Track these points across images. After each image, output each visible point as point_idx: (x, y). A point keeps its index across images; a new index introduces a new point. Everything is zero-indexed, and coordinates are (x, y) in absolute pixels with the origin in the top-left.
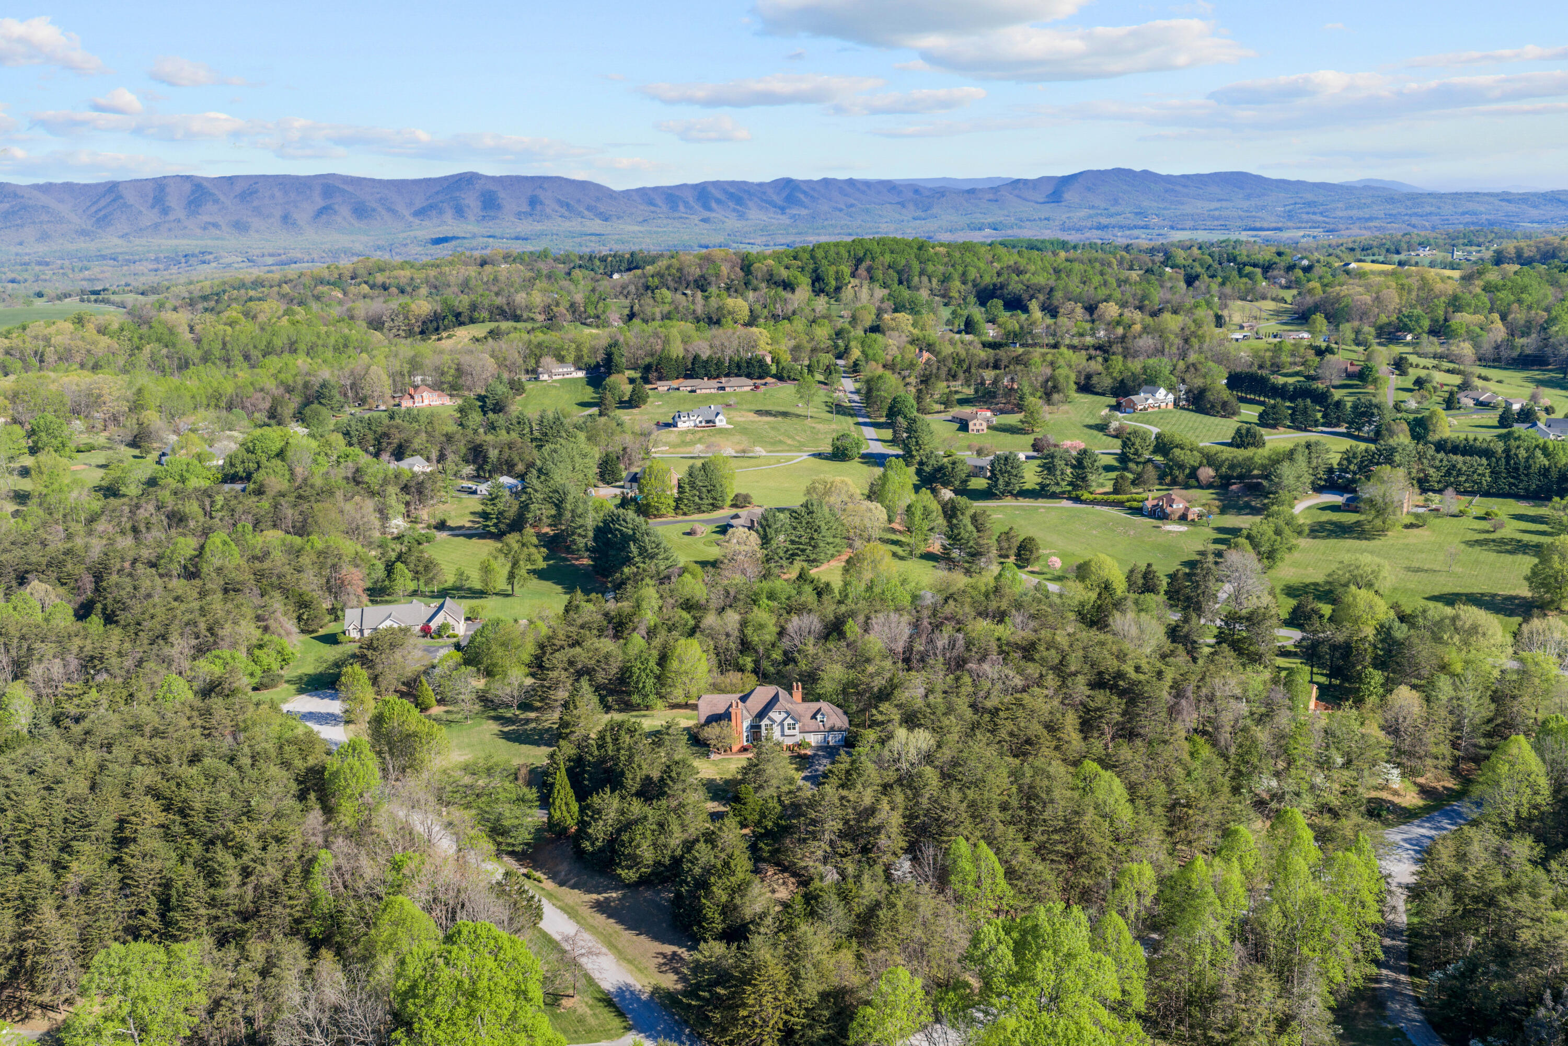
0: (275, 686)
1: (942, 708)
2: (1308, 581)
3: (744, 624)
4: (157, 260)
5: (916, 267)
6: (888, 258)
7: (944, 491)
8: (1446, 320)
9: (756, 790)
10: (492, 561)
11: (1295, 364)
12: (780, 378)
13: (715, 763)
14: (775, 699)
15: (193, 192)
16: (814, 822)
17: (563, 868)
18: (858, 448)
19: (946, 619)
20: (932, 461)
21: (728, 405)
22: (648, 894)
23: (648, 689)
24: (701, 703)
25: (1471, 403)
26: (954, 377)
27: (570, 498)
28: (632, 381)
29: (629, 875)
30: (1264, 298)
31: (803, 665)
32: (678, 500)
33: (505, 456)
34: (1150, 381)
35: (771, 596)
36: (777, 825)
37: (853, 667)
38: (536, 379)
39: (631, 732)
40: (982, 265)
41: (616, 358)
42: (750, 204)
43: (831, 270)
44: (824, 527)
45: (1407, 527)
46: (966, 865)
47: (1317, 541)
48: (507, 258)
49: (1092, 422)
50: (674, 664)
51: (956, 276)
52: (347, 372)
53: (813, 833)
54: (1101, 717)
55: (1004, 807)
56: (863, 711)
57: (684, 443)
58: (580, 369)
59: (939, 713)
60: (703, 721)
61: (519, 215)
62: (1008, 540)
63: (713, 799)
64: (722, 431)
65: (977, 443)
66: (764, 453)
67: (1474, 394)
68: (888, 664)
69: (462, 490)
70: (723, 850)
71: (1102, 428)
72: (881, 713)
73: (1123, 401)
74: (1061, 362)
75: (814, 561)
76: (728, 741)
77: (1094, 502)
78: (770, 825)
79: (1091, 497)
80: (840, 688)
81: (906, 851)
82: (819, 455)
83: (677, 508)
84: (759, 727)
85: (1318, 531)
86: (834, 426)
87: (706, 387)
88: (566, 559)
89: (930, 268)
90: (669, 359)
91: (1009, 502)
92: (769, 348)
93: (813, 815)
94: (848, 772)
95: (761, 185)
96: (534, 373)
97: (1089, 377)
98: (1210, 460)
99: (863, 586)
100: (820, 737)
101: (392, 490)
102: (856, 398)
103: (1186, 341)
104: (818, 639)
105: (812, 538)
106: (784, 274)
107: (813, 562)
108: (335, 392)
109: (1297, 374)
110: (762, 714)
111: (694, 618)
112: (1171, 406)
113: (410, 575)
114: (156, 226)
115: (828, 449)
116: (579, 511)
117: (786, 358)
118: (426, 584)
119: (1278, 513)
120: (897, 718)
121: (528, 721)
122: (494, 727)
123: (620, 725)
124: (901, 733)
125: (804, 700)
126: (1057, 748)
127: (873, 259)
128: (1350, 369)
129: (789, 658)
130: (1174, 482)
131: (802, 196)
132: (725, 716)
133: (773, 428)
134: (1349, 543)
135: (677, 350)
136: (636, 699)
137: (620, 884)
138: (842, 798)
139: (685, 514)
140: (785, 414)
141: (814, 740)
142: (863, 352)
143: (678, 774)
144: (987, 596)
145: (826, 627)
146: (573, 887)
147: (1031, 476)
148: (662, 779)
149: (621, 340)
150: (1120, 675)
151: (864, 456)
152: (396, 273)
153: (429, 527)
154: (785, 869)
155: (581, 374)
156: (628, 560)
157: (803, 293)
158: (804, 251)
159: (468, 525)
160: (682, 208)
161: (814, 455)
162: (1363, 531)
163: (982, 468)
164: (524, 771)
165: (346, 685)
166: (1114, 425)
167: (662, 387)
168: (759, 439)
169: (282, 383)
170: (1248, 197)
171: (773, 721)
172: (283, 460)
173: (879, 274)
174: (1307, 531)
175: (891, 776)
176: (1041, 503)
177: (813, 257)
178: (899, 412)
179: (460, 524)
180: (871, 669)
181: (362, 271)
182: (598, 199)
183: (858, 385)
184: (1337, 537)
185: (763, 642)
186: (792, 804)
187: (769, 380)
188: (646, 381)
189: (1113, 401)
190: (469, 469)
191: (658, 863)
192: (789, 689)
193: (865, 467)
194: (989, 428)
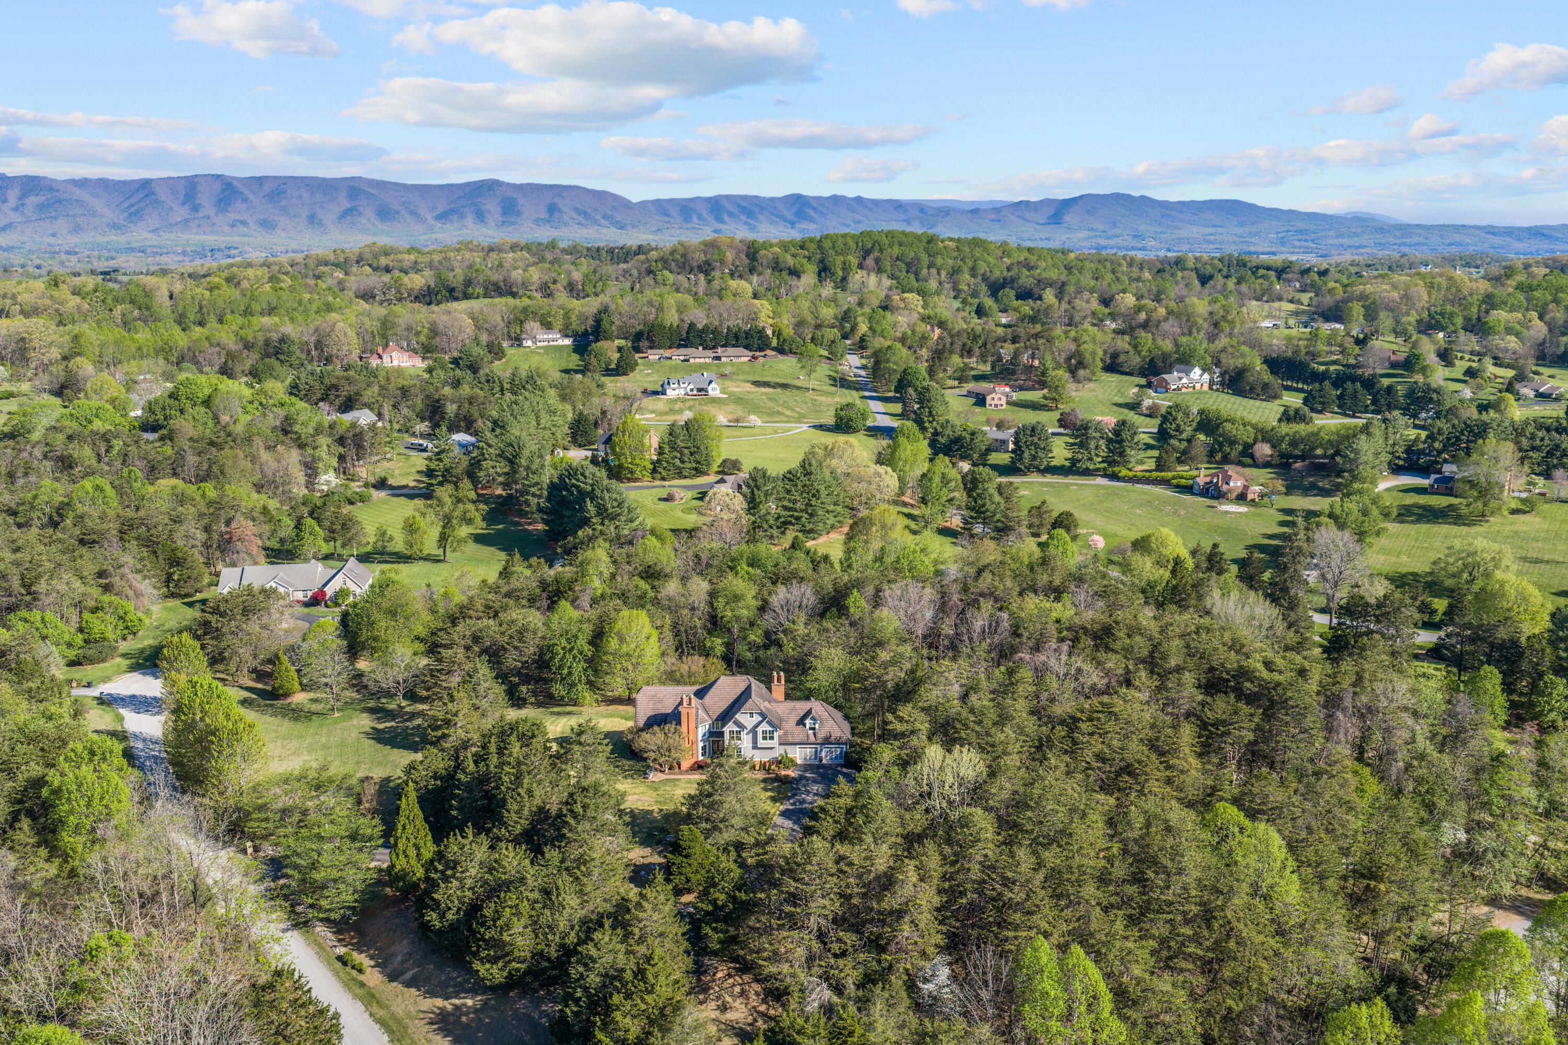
0: (103, 660)
1: (992, 715)
2: (1404, 570)
3: (713, 595)
4: (184, 253)
5: (925, 260)
6: (896, 251)
7: (961, 464)
8: (1479, 319)
9: (707, 834)
10: (419, 518)
11: (1331, 353)
12: (781, 350)
13: (654, 787)
14: (746, 694)
15: (223, 191)
16: (793, 898)
17: (402, 948)
18: (864, 419)
19: (982, 595)
20: (948, 432)
21: (723, 376)
22: (522, 1005)
23: (575, 676)
24: (640, 698)
25: (1532, 394)
26: (970, 353)
27: (526, 453)
28: (620, 349)
29: (493, 973)
30: (1280, 299)
31: (790, 649)
32: (656, 465)
33: (464, 411)
34: (1184, 360)
35: (753, 562)
36: (734, 899)
37: (858, 653)
38: (520, 345)
39: (526, 739)
40: (991, 260)
41: (605, 323)
42: (761, 217)
43: (839, 260)
44: (824, 493)
45: (1514, 512)
46: (1048, 985)
47: (1406, 526)
48: (514, 247)
49: (1121, 401)
50: (613, 644)
51: (966, 269)
52: (312, 328)
53: (791, 915)
54: (1228, 733)
55: (1103, 879)
56: (870, 715)
57: (672, 411)
58: (567, 336)
59: (988, 722)
60: (641, 723)
61: (538, 221)
62: (1040, 515)
63: (644, 843)
64: (714, 400)
65: (997, 417)
66: (759, 422)
67: (1533, 385)
68: (907, 649)
69: (412, 447)
70: (642, 940)
71: (1134, 406)
72: (901, 720)
73: (1154, 380)
74: (1085, 338)
75: (811, 531)
76: (674, 754)
77: (1134, 480)
78: (722, 898)
79: (1130, 474)
80: (839, 681)
81: (941, 950)
82: (821, 427)
83: (654, 471)
84: (721, 734)
85: (1406, 514)
86: (838, 399)
87: (700, 356)
88: (519, 524)
89: (939, 261)
90: (662, 326)
91: (1035, 478)
92: (770, 321)
93: (791, 885)
94: (850, 812)
95: (772, 200)
96: (517, 341)
97: (1115, 356)
98: (1265, 435)
99: (870, 557)
100: (809, 751)
101: (324, 441)
102: (863, 373)
103: (1216, 325)
104: (811, 617)
105: (809, 505)
106: (790, 261)
107: (810, 533)
108: (295, 348)
109: (1334, 363)
110: (726, 716)
111: (653, 587)
112: (1206, 387)
113: (322, 533)
114: (186, 222)
115: (830, 420)
116: (534, 467)
117: (788, 332)
118: (344, 546)
119: (1360, 492)
120: (924, 727)
121: (413, 715)
122: (366, 722)
123: (513, 727)
124: (934, 752)
125: (788, 697)
126: (1169, 781)
127: (881, 251)
128: (1393, 358)
129: (771, 640)
130: (1226, 460)
131: (811, 212)
132: (671, 719)
133: (771, 399)
134: (1445, 529)
135: (671, 318)
136: (558, 689)
137: (478, 986)
138: (840, 859)
139: (663, 479)
140: (785, 386)
141: (799, 755)
142: (870, 328)
143: (585, 807)
144: (1031, 568)
145: (822, 601)
146: (408, 984)
147: (1060, 452)
148: (560, 815)
149: (613, 307)
150: (1243, 674)
151: (869, 429)
152: (400, 256)
153: (366, 485)
154: (745, 967)
155: (567, 342)
156: (586, 522)
157: (809, 278)
158: (812, 240)
159: (412, 484)
160: (695, 220)
161: (815, 427)
162: (1459, 516)
163: (1004, 442)
164: (371, 790)
165: (168, 660)
166: (1147, 403)
167: (653, 355)
168: (755, 408)
169: (242, 339)
170: (1242, 224)
171: (741, 726)
172: (208, 407)
173: (887, 265)
174: (1395, 513)
175: (917, 821)
176: (1071, 480)
177: (820, 248)
178: (910, 384)
179: (404, 483)
180: (884, 656)
181: (368, 255)
182: (614, 208)
183: (864, 361)
184: (1429, 522)
185: (738, 619)
186: (760, 864)
187: (769, 352)
188: (637, 350)
189: (1143, 381)
190: (422, 427)
191: (538, 955)
192: (768, 683)
193: (871, 440)
194: (1008, 403)
